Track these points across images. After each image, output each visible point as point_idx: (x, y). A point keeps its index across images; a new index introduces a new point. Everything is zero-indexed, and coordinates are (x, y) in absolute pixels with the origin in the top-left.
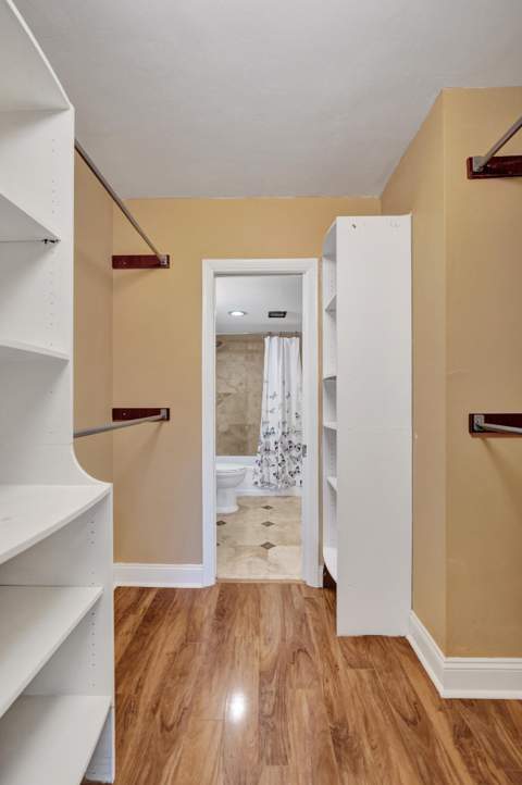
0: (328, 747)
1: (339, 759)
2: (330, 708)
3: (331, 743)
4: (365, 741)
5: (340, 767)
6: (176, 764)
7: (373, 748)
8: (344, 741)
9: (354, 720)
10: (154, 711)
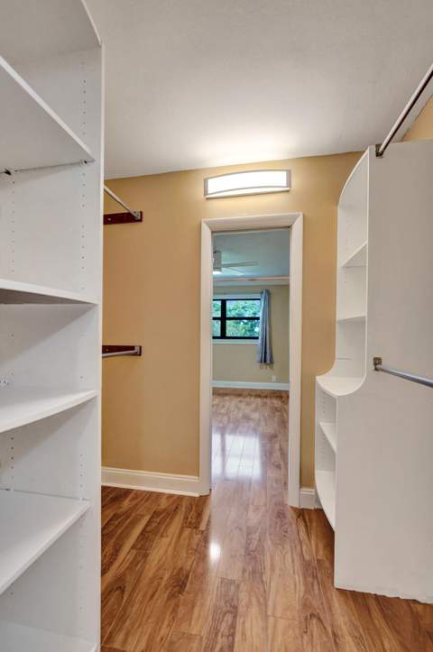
0: (191, 583)
1: (187, 577)
2: (174, 611)
3: (188, 585)
4: (163, 583)
5: (189, 572)
6: (297, 591)
7: (162, 578)
8: (178, 585)
9: (162, 597)
10: (335, 635)
